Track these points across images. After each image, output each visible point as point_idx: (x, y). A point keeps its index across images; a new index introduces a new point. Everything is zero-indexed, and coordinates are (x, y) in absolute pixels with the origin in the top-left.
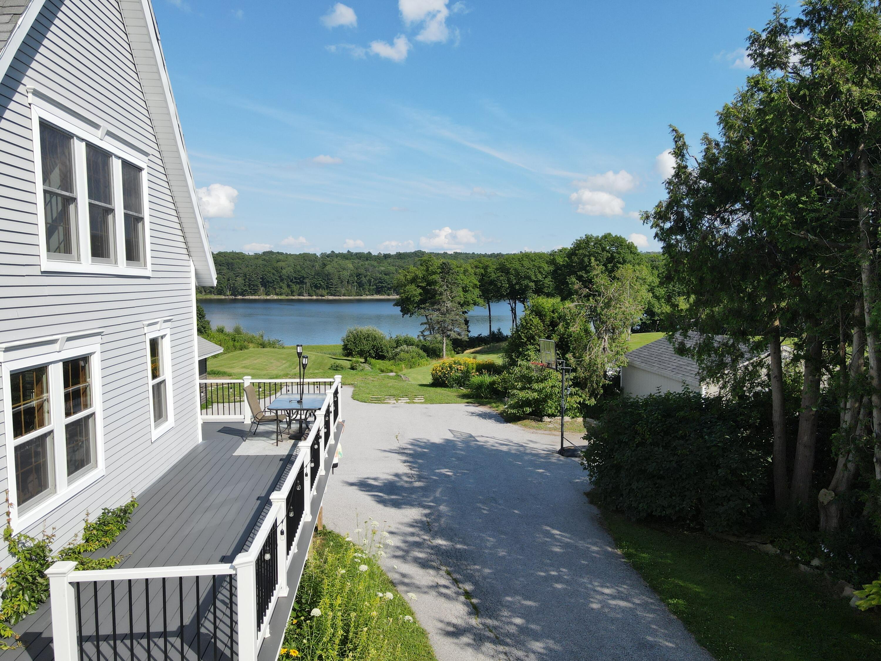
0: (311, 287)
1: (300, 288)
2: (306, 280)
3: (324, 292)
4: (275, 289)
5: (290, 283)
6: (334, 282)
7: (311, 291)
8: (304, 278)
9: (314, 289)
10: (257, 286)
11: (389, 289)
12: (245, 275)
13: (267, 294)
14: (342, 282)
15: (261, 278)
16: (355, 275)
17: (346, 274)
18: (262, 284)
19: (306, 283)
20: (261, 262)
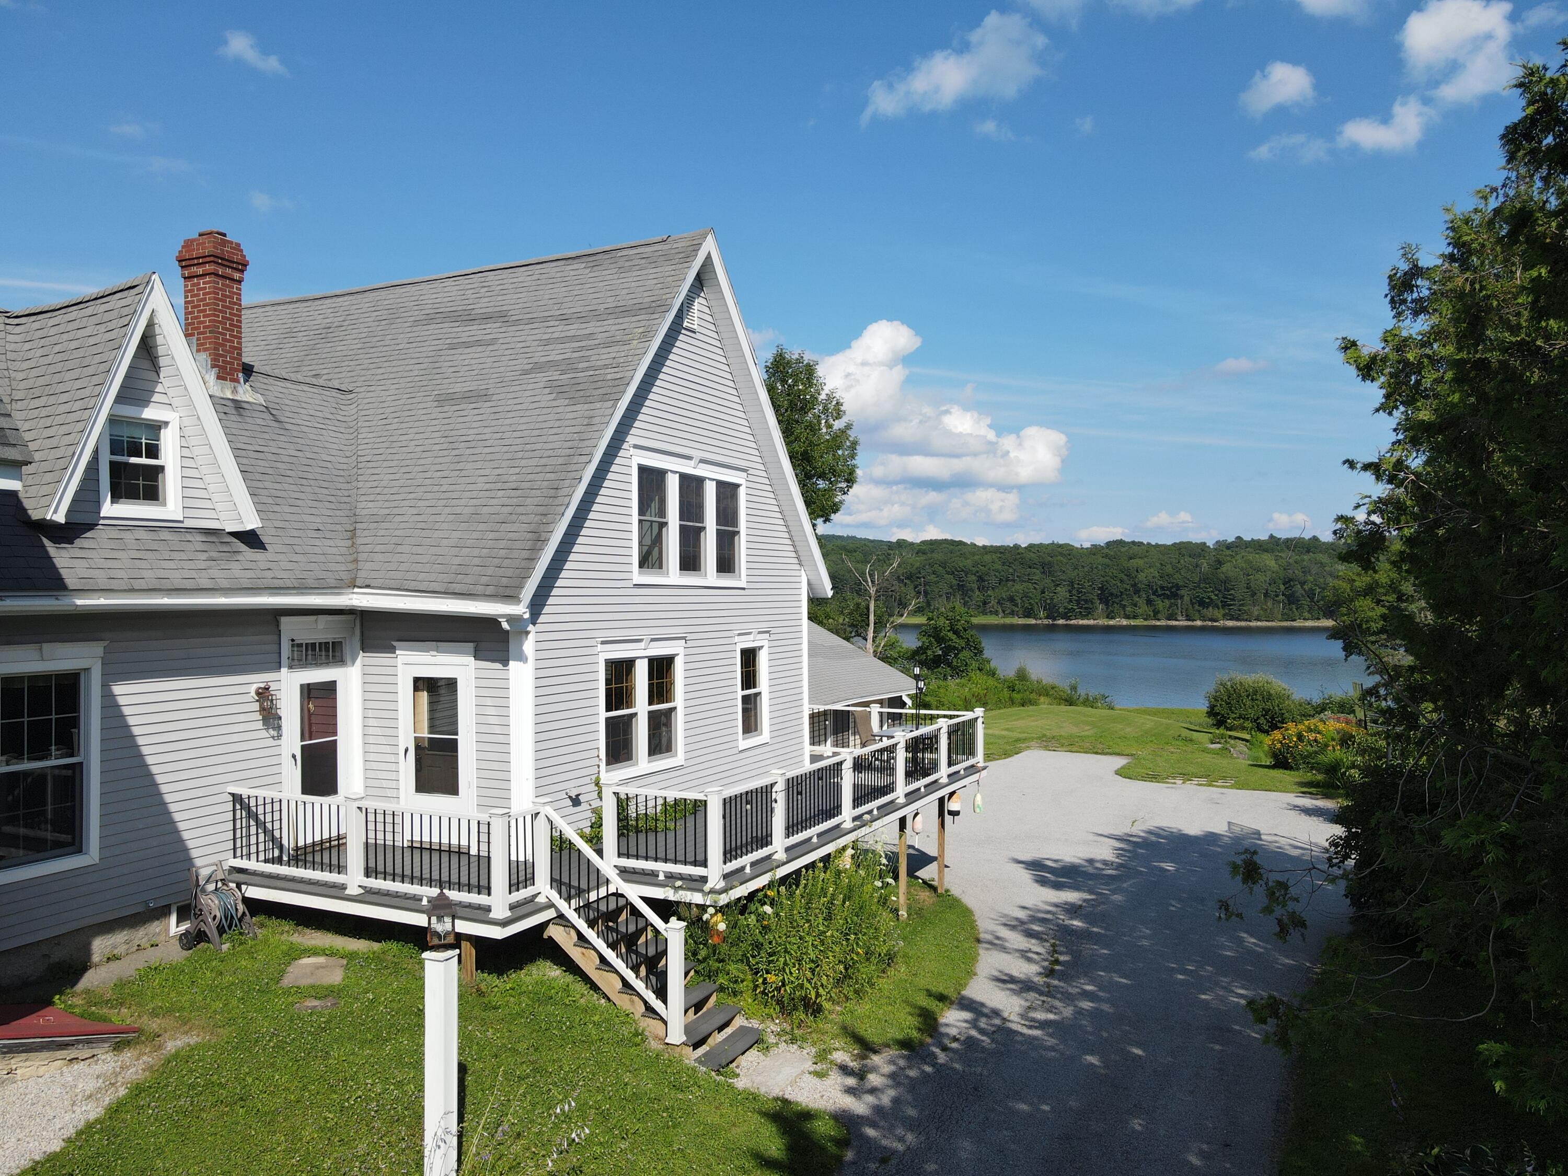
0: (1192, 604)
1: (1170, 606)
2: (1182, 592)
3: (1218, 613)
4: (1124, 607)
5: (1152, 597)
6: (1238, 595)
7: (1191, 611)
8: (1178, 587)
9: (1197, 607)
10: (1092, 603)
12: (1072, 584)
13: (1109, 617)
14: (1254, 594)
15: (1099, 589)
16: (1281, 582)
17: (1261, 580)
18: (1100, 599)
19: (1182, 597)
20: (1101, 559)
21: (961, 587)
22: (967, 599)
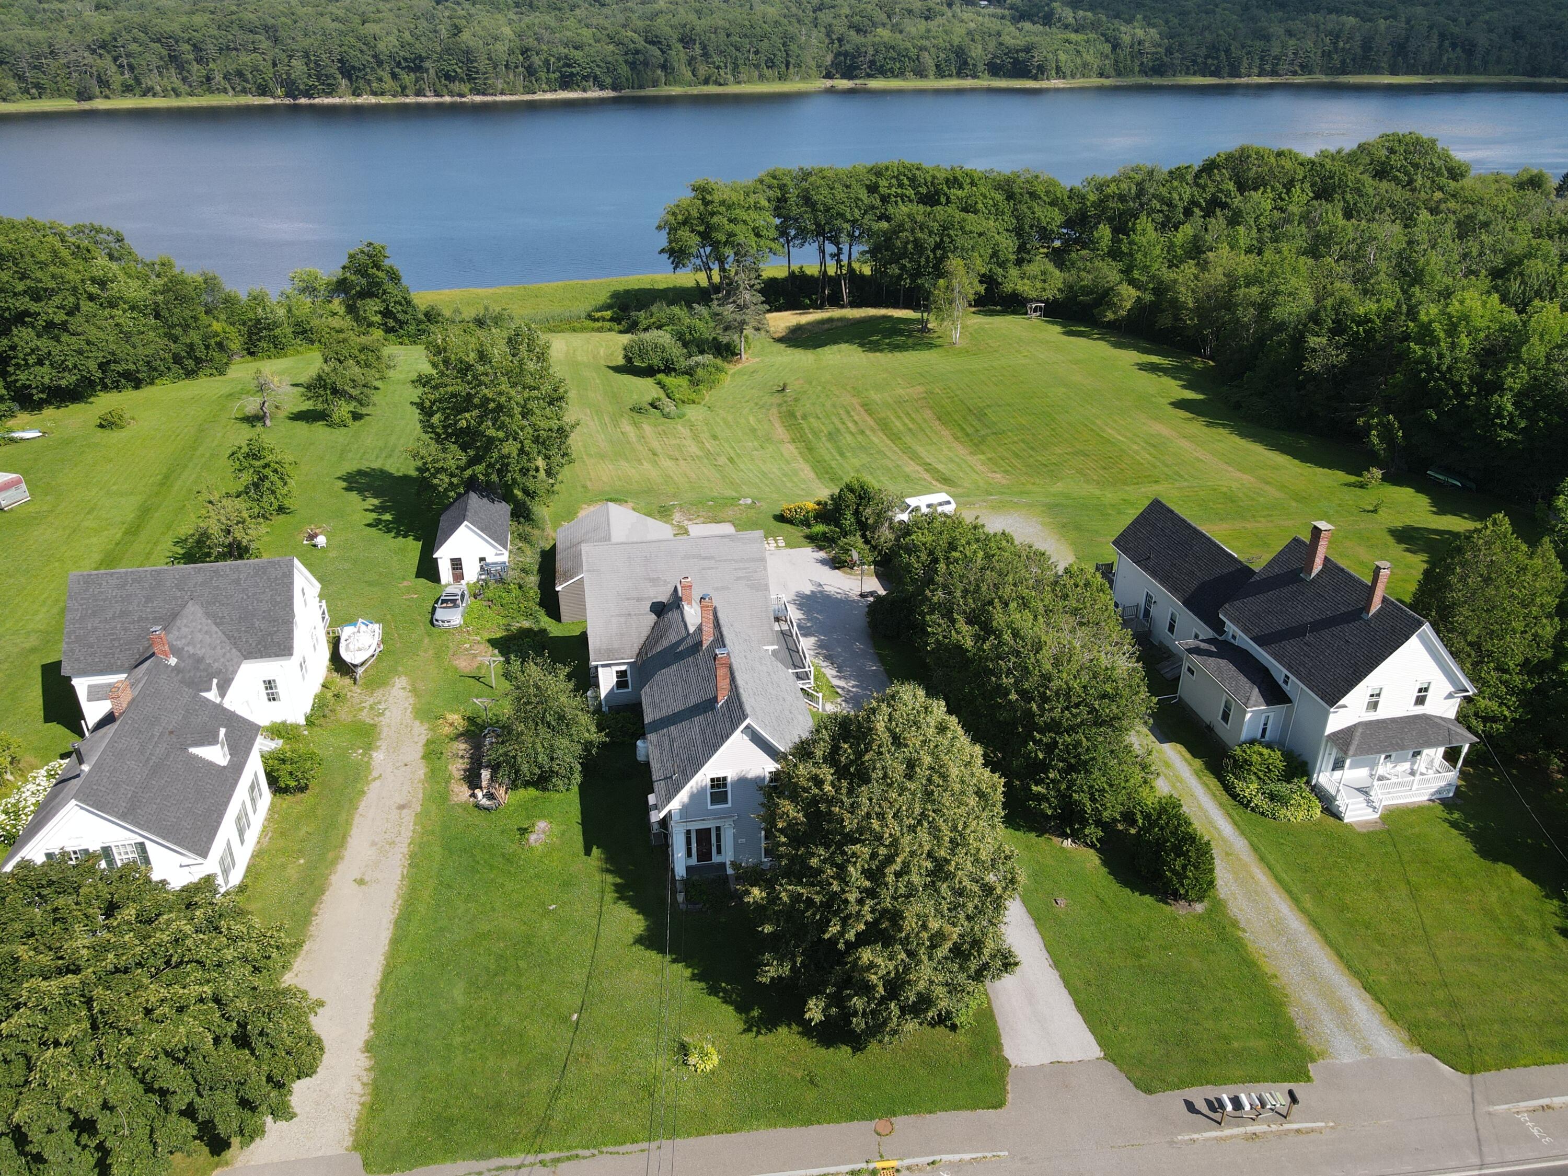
0: (439, 78)
1: (417, 81)
2: (427, 64)
3: (465, 88)
4: (369, 82)
5: (397, 70)
6: (482, 68)
7: (438, 86)
8: (421, 59)
9: (443, 81)
10: (335, 79)
11: (585, 78)
12: (306, 55)
13: (356, 93)
14: (495, 66)
15: (340, 61)
16: (518, 51)
17: (501, 49)
18: (341, 73)
19: (427, 70)
21: (173, 59)
22: (185, 74)
